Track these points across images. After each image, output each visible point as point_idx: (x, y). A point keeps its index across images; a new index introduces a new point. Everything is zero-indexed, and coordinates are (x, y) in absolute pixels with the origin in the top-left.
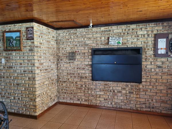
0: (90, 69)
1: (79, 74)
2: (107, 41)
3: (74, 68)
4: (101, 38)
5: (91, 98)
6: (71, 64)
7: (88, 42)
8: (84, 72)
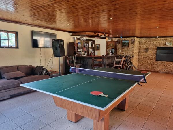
0: (155, 55)
1: (149, 58)
2: (165, 44)
3: (147, 55)
4: (162, 42)
5: (154, 68)
6: (146, 53)
7: (155, 44)
8: (152, 57)
